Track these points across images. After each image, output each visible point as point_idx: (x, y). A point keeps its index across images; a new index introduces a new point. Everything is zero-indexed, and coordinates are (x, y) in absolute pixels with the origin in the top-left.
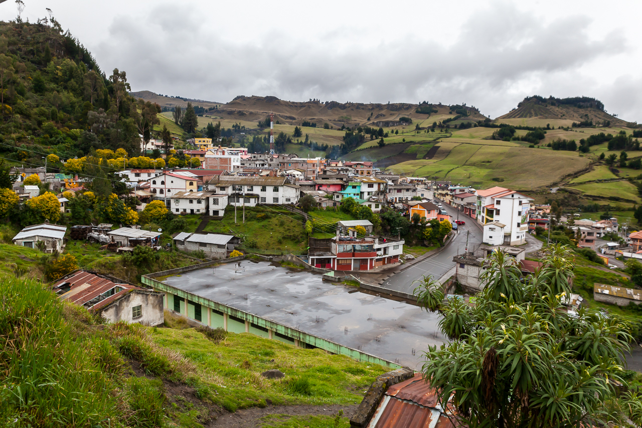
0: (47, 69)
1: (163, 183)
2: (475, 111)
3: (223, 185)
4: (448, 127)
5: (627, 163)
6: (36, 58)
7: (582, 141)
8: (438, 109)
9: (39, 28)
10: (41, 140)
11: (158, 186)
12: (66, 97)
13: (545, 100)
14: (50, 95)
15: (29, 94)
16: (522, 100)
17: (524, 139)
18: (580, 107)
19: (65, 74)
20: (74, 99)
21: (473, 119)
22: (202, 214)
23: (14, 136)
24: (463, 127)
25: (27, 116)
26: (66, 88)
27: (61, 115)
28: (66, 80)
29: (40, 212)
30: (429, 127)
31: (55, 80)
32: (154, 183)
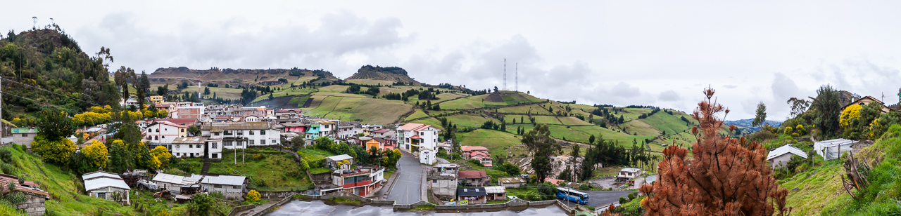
0: (52, 55)
1: (157, 131)
2: (329, 74)
3: (217, 131)
4: (314, 85)
5: (432, 107)
6: (45, 49)
7: (403, 94)
8: (305, 72)
9: (46, 31)
10: (55, 102)
11: (154, 133)
12: (67, 71)
13: (374, 68)
14: (56, 72)
15: (43, 72)
16: (360, 68)
17: (367, 93)
18: (394, 73)
19: (63, 57)
20: (71, 73)
21: (328, 79)
22: (201, 157)
23: (38, 99)
24: (324, 85)
25: (44, 86)
26: (64, 66)
27: (64, 83)
28: (64, 61)
29: (92, 160)
30: (301, 85)
31: (57, 61)
32: (150, 131)
